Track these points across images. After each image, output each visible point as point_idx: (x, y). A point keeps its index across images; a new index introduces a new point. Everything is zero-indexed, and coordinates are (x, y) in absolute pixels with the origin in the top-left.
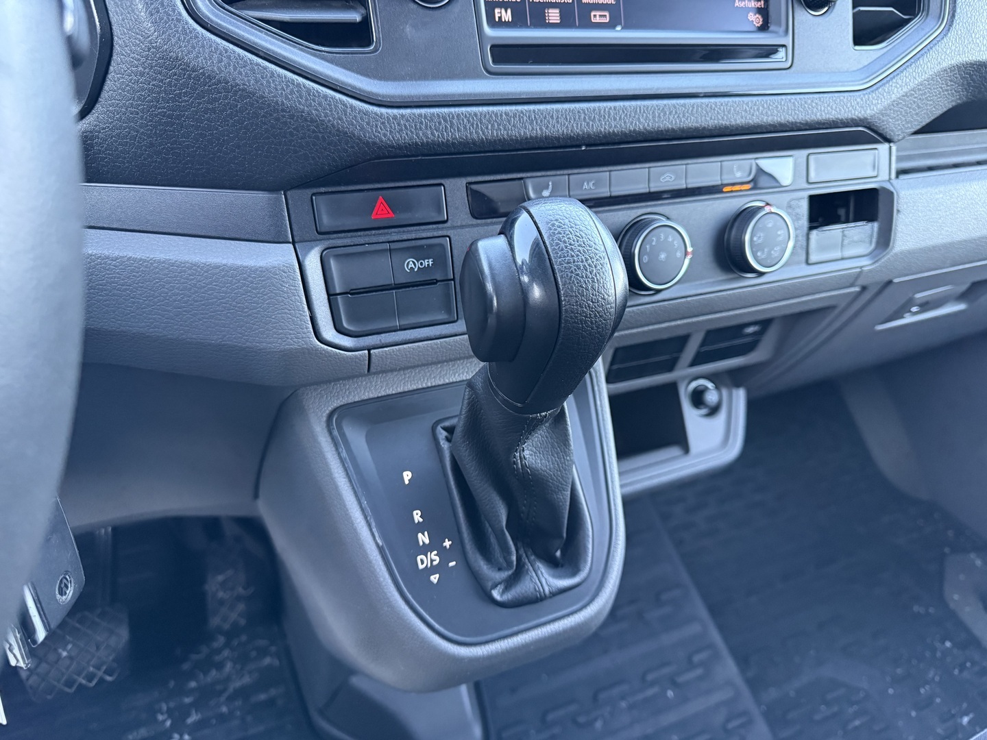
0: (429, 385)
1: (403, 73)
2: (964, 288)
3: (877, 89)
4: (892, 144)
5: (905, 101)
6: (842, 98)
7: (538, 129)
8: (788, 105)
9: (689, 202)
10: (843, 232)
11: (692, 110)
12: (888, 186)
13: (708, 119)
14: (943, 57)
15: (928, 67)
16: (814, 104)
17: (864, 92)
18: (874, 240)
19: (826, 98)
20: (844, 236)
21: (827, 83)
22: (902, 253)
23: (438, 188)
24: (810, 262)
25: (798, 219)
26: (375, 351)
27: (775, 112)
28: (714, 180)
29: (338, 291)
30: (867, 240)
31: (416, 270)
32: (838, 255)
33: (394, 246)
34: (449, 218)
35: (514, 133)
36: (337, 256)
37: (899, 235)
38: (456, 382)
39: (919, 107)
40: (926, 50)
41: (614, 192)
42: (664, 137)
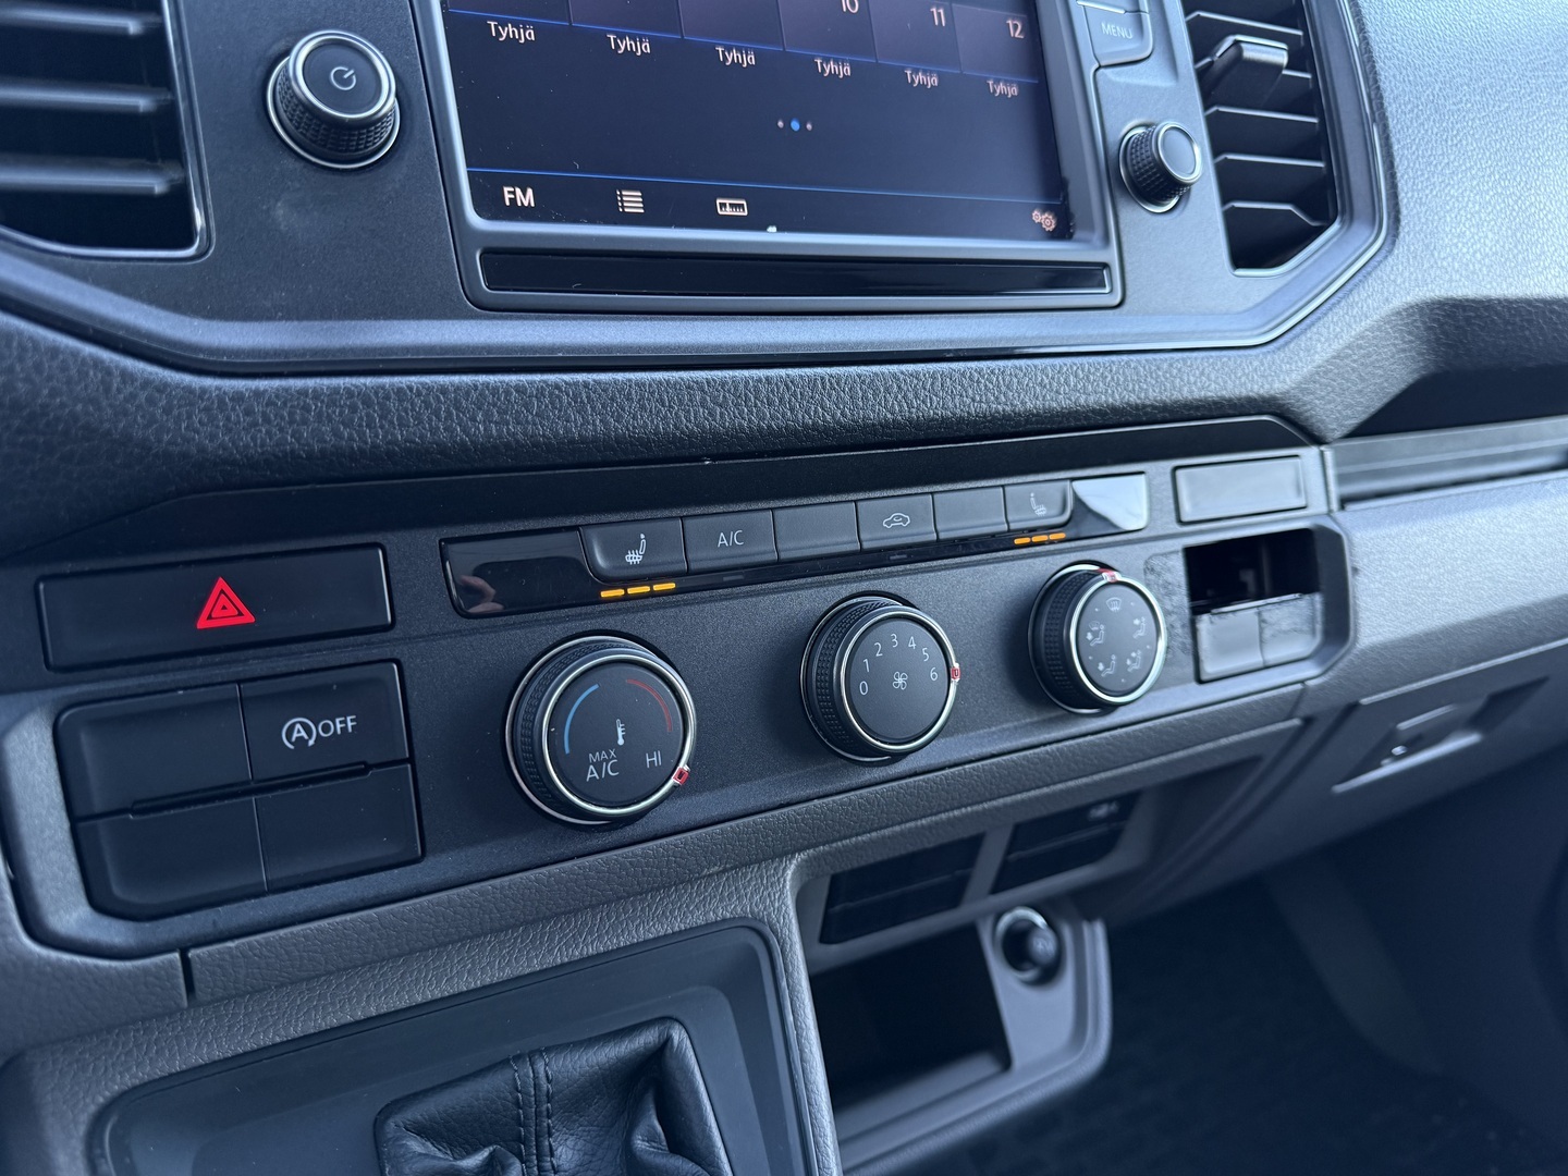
0: (373, 1012)
1: (268, 304)
2: (1477, 704)
3: (1287, 344)
4: (1323, 448)
5: (1338, 367)
6: (1225, 359)
7: (598, 422)
8: (1124, 373)
9: (946, 568)
10: (1259, 614)
11: (933, 384)
12: (1329, 524)
13: (968, 401)
14: (1391, 290)
15: (1368, 306)
16: (1175, 371)
17: (1264, 349)
18: (1319, 627)
19: (1196, 359)
20: (1262, 621)
21: (1193, 332)
22: (1373, 649)
23: (370, 552)
24: (1204, 677)
25: (1169, 594)
26: (199, 951)
27: (1101, 385)
28: (993, 523)
29: (98, 807)
30: (1305, 628)
31: (311, 742)
32: (1255, 659)
33: (250, 689)
34: (399, 618)
35: (542, 430)
36: (98, 724)
37: (1363, 615)
38: (442, 999)
39: (1363, 380)
40: (1359, 277)
41: (786, 550)
42: (878, 439)
